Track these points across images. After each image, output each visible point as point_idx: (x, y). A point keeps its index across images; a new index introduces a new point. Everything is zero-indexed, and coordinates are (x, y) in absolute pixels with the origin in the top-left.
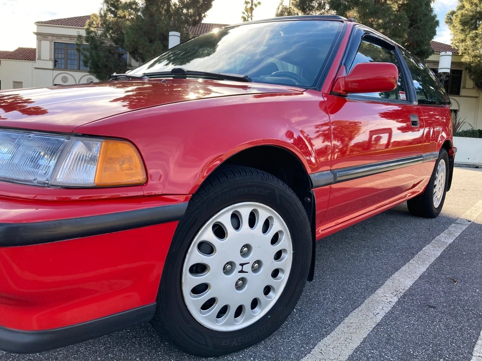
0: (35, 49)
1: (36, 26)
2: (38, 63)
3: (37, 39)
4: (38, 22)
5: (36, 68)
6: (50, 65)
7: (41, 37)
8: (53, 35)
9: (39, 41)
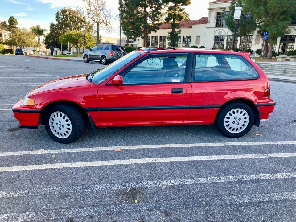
0: (208, 17)
1: (209, 5)
2: (208, 25)
3: (209, 12)
4: (210, 3)
5: (207, 28)
6: (214, 25)
7: (211, 10)
8: (216, 9)
9: (210, 13)
